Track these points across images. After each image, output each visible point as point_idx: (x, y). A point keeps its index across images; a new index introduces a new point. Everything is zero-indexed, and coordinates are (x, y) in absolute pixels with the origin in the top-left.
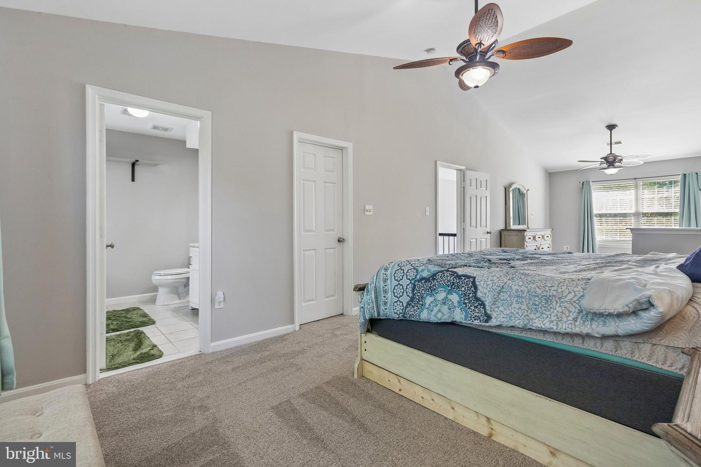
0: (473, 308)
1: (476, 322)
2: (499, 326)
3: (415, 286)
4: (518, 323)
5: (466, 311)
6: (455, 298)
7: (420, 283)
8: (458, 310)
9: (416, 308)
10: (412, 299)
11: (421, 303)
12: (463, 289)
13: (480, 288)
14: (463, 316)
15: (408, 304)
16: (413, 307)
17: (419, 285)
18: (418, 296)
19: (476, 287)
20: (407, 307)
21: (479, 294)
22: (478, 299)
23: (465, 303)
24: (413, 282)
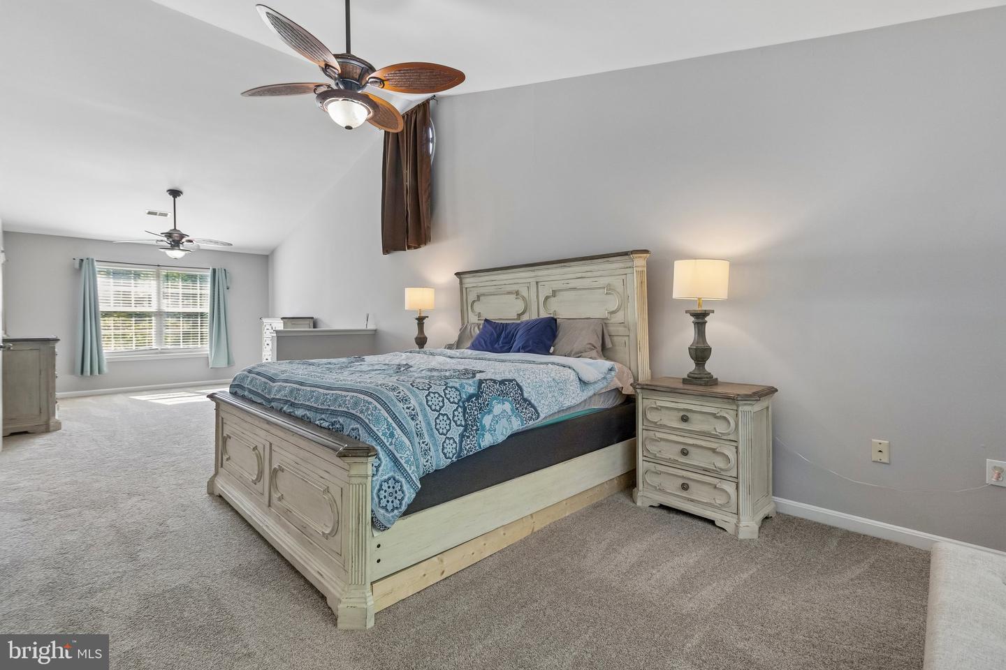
0: (524, 410)
1: (531, 423)
2: (546, 418)
3: (465, 409)
4: (556, 409)
5: (520, 417)
6: (507, 406)
7: (470, 403)
8: (513, 418)
9: (471, 437)
10: (466, 427)
11: (475, 428)
12: (512, 395)
13: (524, 388)
14: (519, 422)
15: (462, 436)
16: (468, 437)
17: (470, 405)
18: (470, 420)
19: (520, 388)
20: (461, 442)
21: (526, 395)
22: (525, 400)
23: (517, 409)
24: (461, 404)
